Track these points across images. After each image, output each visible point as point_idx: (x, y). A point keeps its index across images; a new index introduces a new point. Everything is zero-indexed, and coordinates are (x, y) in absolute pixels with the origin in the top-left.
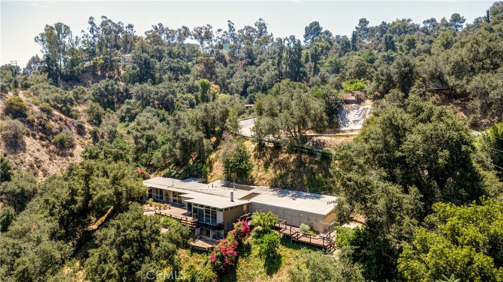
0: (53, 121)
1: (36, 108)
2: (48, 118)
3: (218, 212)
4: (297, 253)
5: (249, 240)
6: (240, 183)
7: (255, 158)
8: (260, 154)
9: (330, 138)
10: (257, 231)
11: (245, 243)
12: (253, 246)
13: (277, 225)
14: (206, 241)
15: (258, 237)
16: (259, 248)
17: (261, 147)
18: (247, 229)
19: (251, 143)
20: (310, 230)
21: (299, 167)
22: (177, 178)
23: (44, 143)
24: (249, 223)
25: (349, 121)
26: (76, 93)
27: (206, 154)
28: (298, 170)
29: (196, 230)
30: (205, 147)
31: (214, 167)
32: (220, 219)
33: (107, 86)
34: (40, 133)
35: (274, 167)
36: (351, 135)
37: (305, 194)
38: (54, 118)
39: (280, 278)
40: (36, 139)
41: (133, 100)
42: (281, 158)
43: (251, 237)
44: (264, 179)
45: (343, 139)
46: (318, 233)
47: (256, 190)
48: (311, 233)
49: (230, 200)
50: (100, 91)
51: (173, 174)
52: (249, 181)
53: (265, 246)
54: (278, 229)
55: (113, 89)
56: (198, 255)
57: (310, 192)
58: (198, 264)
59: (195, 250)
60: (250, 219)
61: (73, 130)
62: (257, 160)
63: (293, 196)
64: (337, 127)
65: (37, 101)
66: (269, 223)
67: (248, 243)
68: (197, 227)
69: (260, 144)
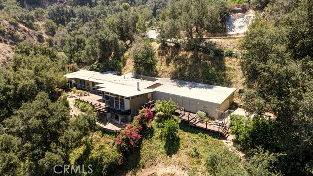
0: (19, 31)
1: (6, 22)
2: (15, 29)
3: (125, 100)
4: (194, 137)
5: (152, 123)
6: (146, 75)
7: (159, 55)
8: (163, 52)
9: (220, 40)
10: (159, 116)
11: (149, 126)
12: (155, 129)
13: (177, 111)
14: (116, 124)
15: (159, 121)
16: (160, 131)
17: (164, 46)
18: (150, 115)
19: (156, 43)
20: (206, 116)
21: (195, 62)
22: (98, 71)
23: (13, 47)
24: (153, 109)
25: (235, 27)
26: (36, 13)
27: (120, 52)
28: (194, 64)
29: (107, 115)
30: (120, 47)
31: (127, 63)
32: (127, 106)
33: (58, 8)
34: (10, 40)
35: (174, 63)
36: (238, 37)
37: (200, 85)
38: (19, 30)
39: (179, 159)
40: (7, 44)
41: (77, 18)
42: (180, 55)
43: (153, 122)
44: (166, 72)
45: (231, 40)
46: (213, 119)
47: (159, 81)
48: (207, 119)
49: (137, 89)
50: (53, 12)
51: (95, 68)
52: (154, 73)
53: (166, 130)
54: (177, 114)
55: (63, 10)
56: (108, 136)
57: (204, 83)
58: (108, 144)
59: (105, 132)
60: (153, 106)
61: (35, 39)
62: (160, 56)
63: (190, 86)
64: (225, 32)
65: (7, 17)
66: (170, 110)
67: (151, 126)
68: (108, 112)
69: (164, 43)
